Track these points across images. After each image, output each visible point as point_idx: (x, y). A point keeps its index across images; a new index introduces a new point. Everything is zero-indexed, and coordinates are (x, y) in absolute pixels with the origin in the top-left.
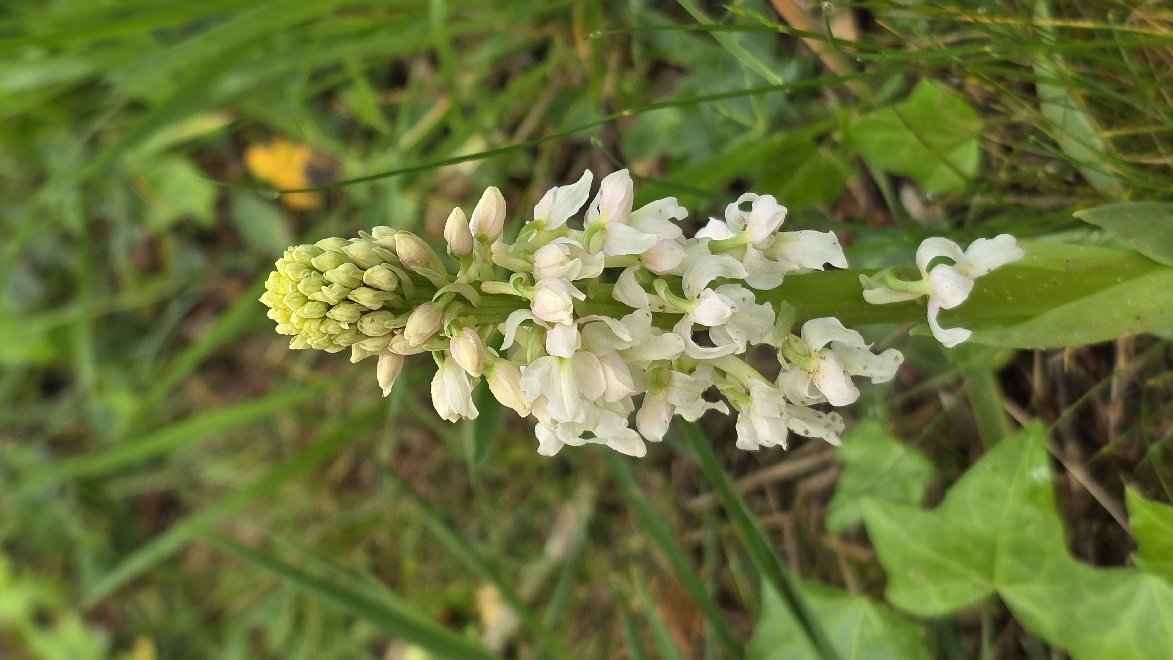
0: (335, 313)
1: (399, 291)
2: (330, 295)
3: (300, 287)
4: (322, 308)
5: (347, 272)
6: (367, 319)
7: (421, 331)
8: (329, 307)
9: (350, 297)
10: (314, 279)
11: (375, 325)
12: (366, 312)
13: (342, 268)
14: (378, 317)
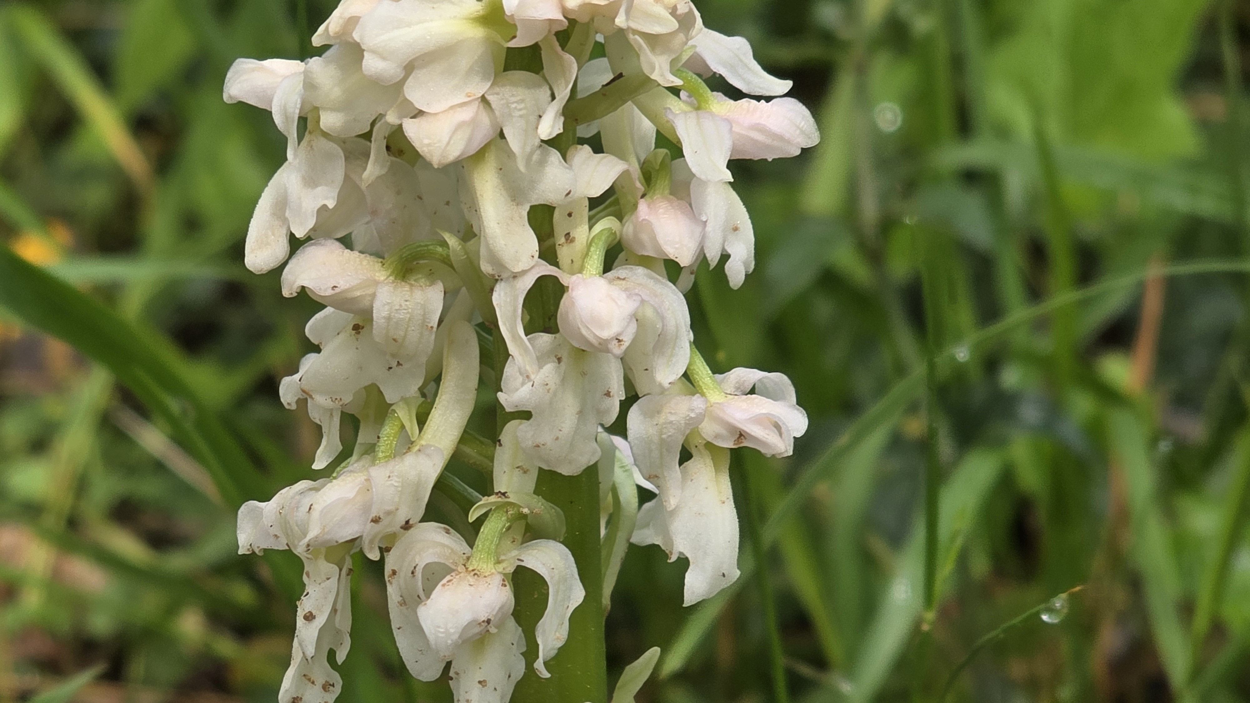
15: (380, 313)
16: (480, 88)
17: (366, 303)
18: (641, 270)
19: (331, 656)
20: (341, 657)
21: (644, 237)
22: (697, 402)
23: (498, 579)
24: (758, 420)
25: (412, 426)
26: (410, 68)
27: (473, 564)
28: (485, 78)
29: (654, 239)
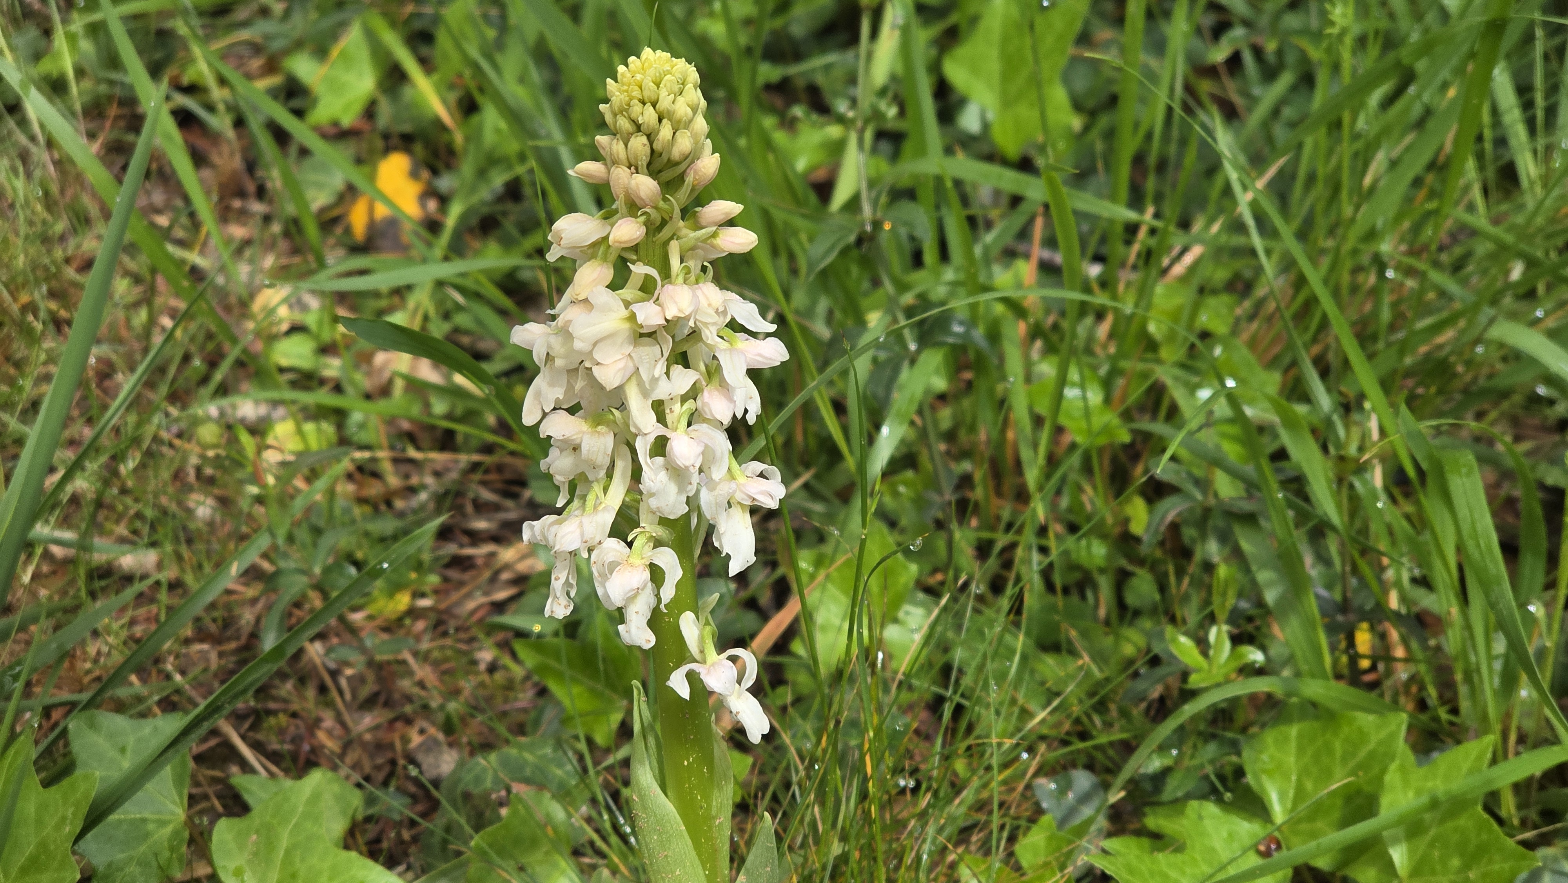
0: (649, 109)
1: (672, 164)
2: (665, 103)
3: (668, 77)
4: (654, 98)
5: (686, 115)
6: (644, 139)
7: (642, 188)
8: (654, 105)
9: (665, 121)
10: (676, 88)
11: (640, 147)
12: (651, 137)
13: (689, 111)
14: (648, 150)
15: (585, 448)
16: (629, 349)
17: (578, 441)
18: (705, 425)
19: (568, 594)
20: (573, 594)
21: (706, 409)
22: (733, 485)
23: (642, 568)
24: (762, 493)
25: (601, 494)
26: (595, 344)
27: (631, 560)
28: (630, 343)
29: (711, 411)
